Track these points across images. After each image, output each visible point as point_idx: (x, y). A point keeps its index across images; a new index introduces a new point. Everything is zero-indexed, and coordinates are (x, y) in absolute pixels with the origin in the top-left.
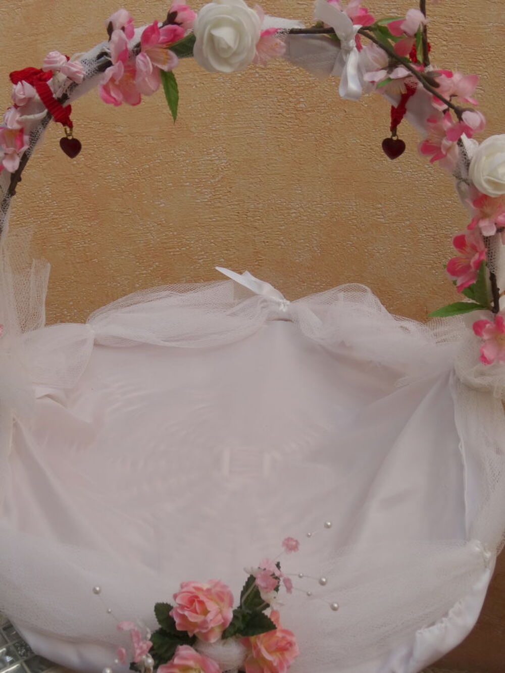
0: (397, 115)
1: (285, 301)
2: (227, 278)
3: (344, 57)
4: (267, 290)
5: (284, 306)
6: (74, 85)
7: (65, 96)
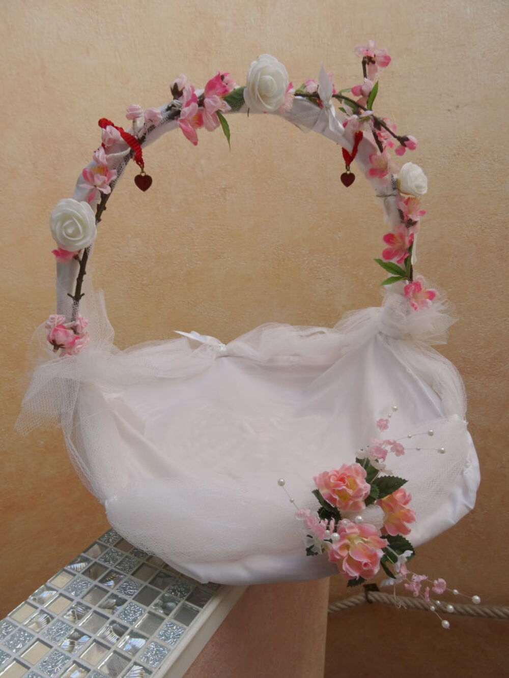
0: (348, 157)
1: (222, 344)
2: (183, 336)
3: (326, 113)
4: (209, 340)
5: (223, 348)
6: (151, 128)
7: (143, 139)
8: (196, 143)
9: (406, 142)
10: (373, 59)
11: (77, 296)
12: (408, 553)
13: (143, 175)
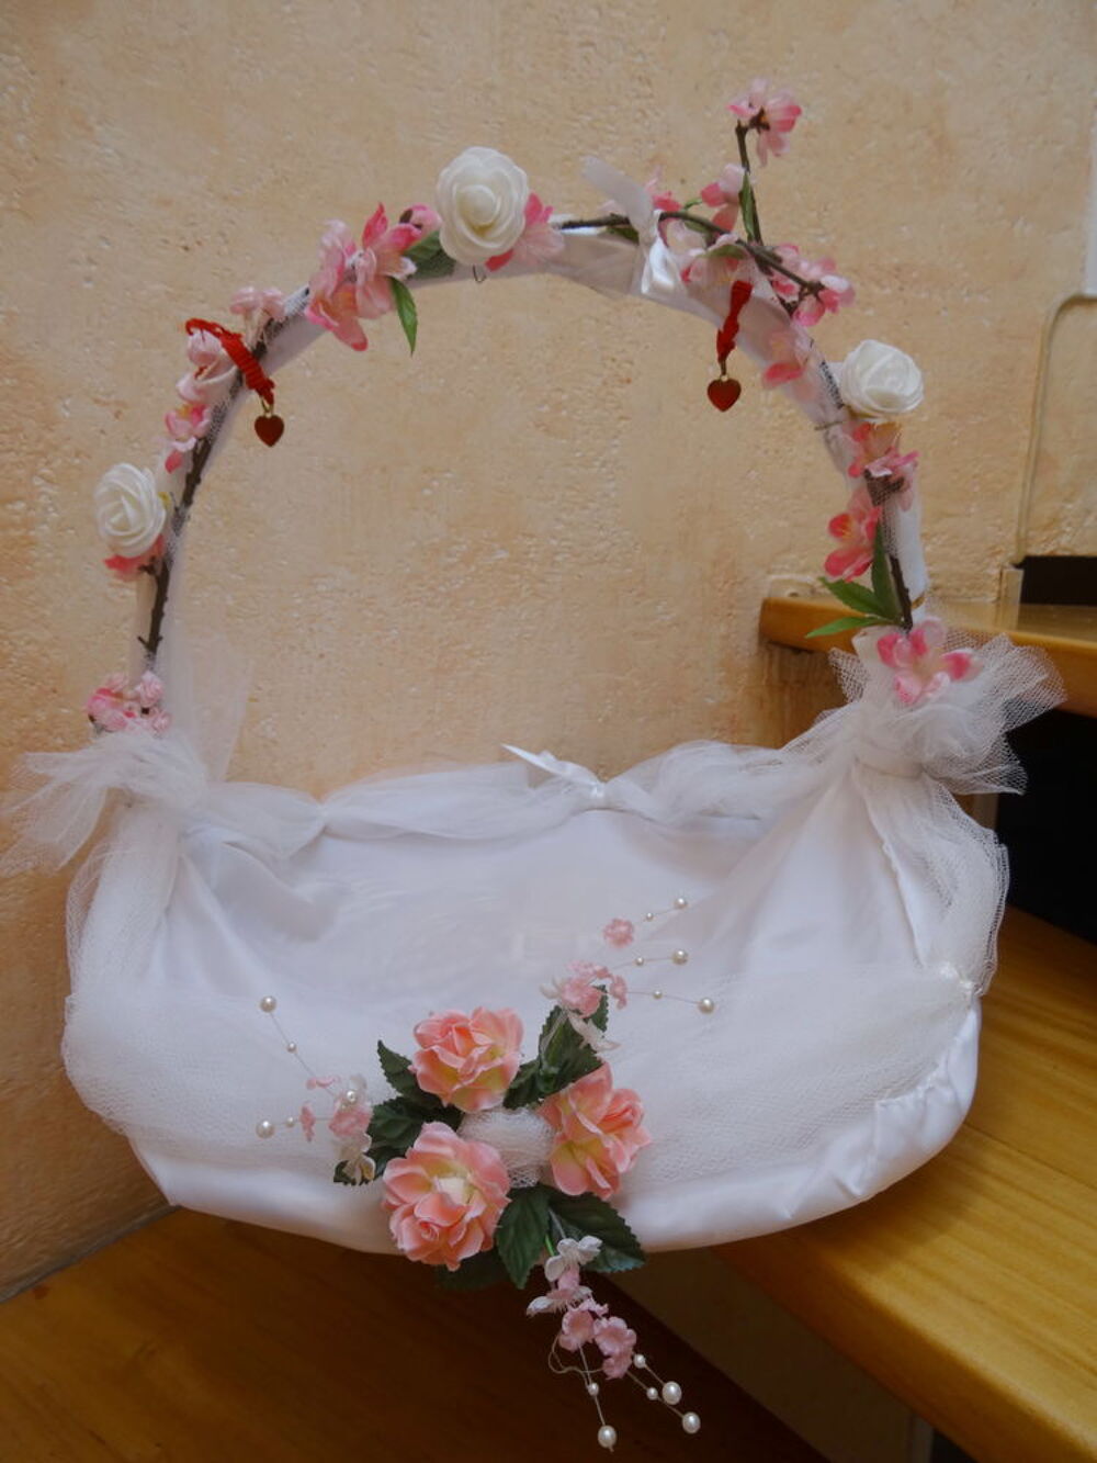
0: (725, 345)
1: (597, 782)
3: (645, 255)
6: (273, 327)
7: (261, 349)
8: (361, 346)
9: (821, 293)
10: (763, 120)
11: (152, 643)
12: (591, 1243)
13: (269, 415)
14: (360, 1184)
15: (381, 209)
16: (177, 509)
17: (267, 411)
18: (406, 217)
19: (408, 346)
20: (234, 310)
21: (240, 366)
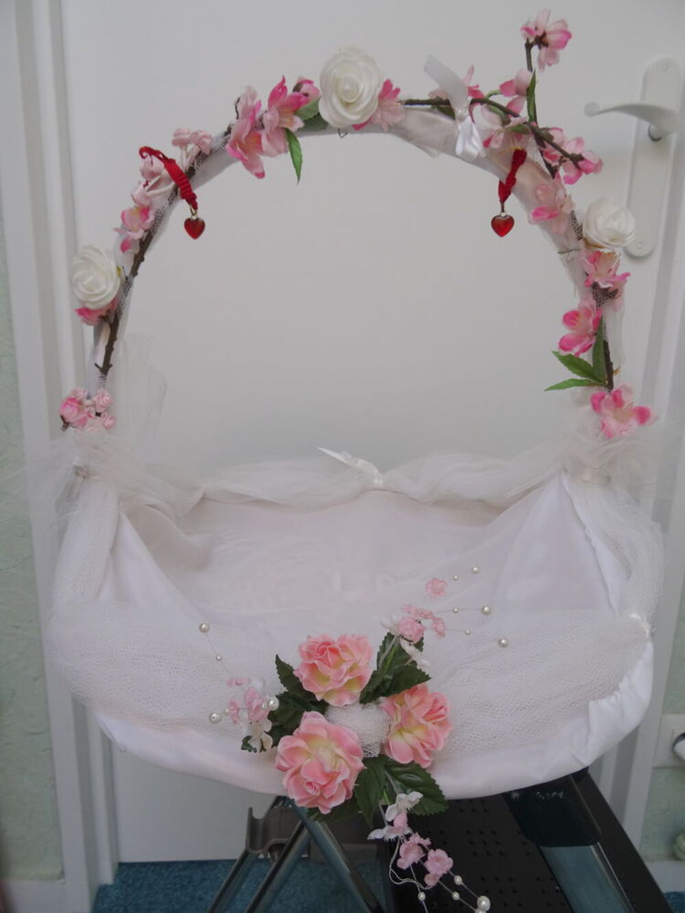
1: (378, 473)
2: (325, 454)
3: (459, 127)
5: (378, 478)
6: (202, 156)
7: (192, 171)
8: (261, 175)
9: (580, 163)
10: (544, 40)
11: (106, 368)
12: (416, 796)
13: (194, 218)
14: (261, 751)
15: (284, 81)
16: (127, 278)
17: (193, 215)
18: (297, 88)
19: (296, 176)
20: (175, 143)
21: (176, 182)
